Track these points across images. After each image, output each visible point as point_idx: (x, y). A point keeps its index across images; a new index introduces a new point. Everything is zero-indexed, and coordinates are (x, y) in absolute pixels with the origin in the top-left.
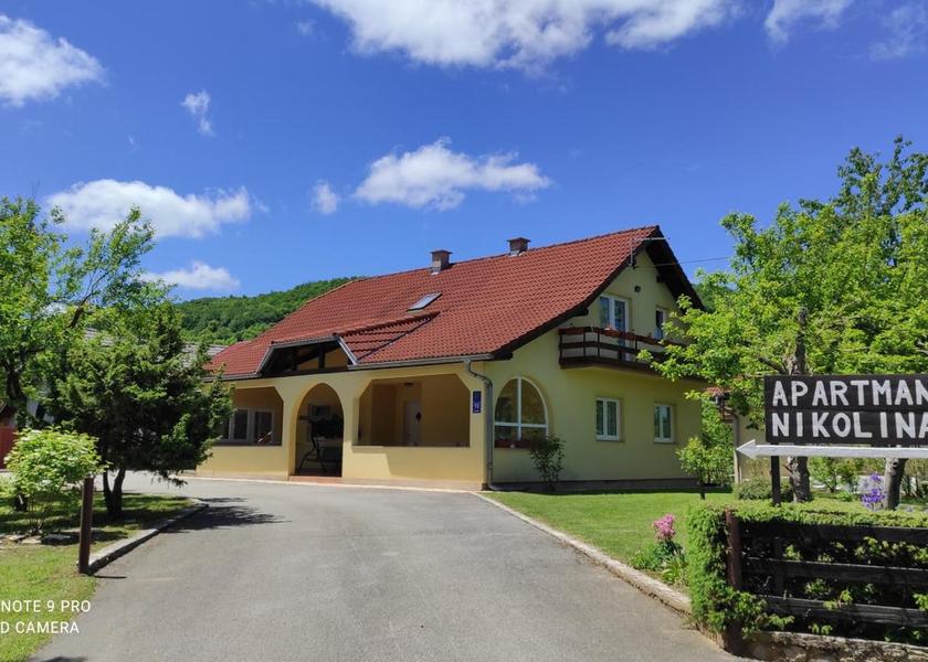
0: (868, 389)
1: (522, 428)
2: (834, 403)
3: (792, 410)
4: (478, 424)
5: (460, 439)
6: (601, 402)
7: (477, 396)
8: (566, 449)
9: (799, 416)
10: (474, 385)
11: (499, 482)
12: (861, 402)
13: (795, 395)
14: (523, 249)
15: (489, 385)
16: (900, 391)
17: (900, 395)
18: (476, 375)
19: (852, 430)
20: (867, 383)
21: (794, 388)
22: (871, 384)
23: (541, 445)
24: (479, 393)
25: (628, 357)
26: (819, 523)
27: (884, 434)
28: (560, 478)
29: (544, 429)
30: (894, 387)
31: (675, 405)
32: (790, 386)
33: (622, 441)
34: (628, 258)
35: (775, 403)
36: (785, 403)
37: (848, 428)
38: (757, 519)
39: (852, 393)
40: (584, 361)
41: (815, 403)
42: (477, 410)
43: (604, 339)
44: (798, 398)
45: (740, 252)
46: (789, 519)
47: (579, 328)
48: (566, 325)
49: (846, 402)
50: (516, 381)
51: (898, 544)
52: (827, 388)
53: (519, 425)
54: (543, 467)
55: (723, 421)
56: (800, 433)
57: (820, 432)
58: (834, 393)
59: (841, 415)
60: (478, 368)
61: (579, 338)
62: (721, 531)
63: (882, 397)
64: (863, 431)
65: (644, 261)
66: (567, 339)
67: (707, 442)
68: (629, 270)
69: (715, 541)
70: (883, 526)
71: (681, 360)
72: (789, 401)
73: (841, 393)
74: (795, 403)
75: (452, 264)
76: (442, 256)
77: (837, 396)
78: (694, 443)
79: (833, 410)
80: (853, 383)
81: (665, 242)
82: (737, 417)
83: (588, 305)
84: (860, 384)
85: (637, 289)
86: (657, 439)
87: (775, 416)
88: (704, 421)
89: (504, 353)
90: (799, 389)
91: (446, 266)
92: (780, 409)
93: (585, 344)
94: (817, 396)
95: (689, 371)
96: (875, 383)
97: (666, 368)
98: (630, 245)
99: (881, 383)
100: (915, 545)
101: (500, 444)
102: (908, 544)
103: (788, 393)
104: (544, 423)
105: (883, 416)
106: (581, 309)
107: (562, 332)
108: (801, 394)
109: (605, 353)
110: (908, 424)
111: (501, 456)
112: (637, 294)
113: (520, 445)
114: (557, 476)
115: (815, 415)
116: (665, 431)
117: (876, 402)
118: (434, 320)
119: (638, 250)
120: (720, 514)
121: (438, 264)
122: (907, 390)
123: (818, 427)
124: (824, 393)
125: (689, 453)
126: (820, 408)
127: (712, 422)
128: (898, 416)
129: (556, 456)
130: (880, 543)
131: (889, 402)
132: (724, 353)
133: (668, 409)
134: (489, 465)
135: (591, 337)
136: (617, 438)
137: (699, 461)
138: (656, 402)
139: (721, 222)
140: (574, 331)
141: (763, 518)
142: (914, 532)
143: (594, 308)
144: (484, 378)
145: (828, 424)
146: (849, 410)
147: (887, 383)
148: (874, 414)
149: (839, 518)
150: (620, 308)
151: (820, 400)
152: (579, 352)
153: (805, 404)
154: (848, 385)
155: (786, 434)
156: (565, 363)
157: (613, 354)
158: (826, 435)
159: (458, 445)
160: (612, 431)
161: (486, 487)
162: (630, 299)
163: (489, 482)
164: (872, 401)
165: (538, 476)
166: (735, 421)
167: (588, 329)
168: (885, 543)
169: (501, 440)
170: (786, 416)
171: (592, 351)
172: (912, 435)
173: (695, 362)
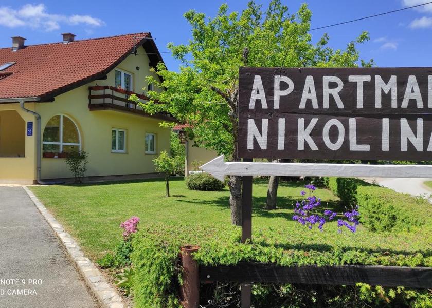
0: (369, 87)
1: (63, 145)
2: (326, 105)
3: (272, 114)
4: (30, 143)
5: (19, 152)
6: (115, 131)
7: (30, 125)
8: (89, 158)
9: (282, 122)
10: (28, 118)
11: (44, 179)
12: (360, 105)
13: (278, 94)
14: (71, 40)
15: (39, 118)
16: (408, 90)
17: (408, 95)
18: (28, 111)
19: (346, 142)
20: (368, 78)
21: (277, 85)
22: (373, 79)
23: (74, 156)
24: (32, 123)
25: (132, 106)
26: (300, 263)
27: (385, 147)
28: (85, 175)
29: (79, 146)
30: (402, 84)
31: (156, 134)
32: (272, 82)
33: (127, 153)
34: (132, 48)
35: (252, 105)
36: (265, 106)
37: (341, 139)
38: (222, 262)
39: (349, 93)
40: (104, 106)
41: (302, 106)
42: (30, 134)
43: (116, 94)
44: (281, 97)
45: (196, 34)
46: (263, 259)
47: (101, 86)
48: (93, 84)
49: (340, 105)
50: (58, 117)
51: (395, 289)
52: (319, 85)
53: (61, 143)
54: (75, 169)
55: (181, 143)
56: (281, 146)
57: (306, 144)
58: (327, 91)
59: (334, 121)
60: (29, 106)
61: (101, 92)
62: (174, 279)
63: (386, 98)
64: (359, 142)
65: (141, 51)
66: (94, 93)
67: (173, 154)
68: (132, 56)
69: (167, 293)
70: (377, 266)
71: (156, 101)
72: (270, 102)
73: (335, 92)
74: (276, 106)
75: (26, 46)
76: (20, 41)
77: (331, 96)
78: (164, 155)
79: (324, 115)
80: (351, 78)
81: (152, 40)
82: (187, 141)
83: (108, 72)
84: (360, 80)
85: (138, 68)
86: (146, 152)
87: (251, 123)
88: (172, 143)
89: (48, 97)
90: (284, 86)
91: (22, 47)
92: (258, 114)
93: (104, 96)
94: (305, 96)
95: (162, 109)
96: (378, 78)
97: (147, 106)
98: (133, 42)
99: (386, 80)
100: (414, 289)
101: (45, 155)
102: (407, 289)
103: (269, 92)
104: (78, 142)
105: (386, 122)
106: (102, 75)
107: (90, 89)
108: (285, 93)
109: (116, 102)
110: (415, 133)
111: (47, 163)
112: (137, 71)
113: (60, 156)
114: (83, 175)
115: (301, 121)
116: (151, 148)
117: (378, 104)
118: (8, 77)
119: (138, 45)
120: (175, 256)
121: (17, 45)
122: (417, 89)
123: (304, 137)
124: (313, 91)
125: (161, 161)
126: (309, 112)
127: (175, 144)
128: (404, 122)
129: (83, 162)
130: (373, 289)
131: (394, 105)
132: (183, 97)
133: (153, 136)
134: (38, 168)
135: (109, 92)
136: (124, 151)
137: (166, 165)
138: (146, 132)
139: (184, 15)
140: (98, 88)
141: (231, 260)
142: (414, 273)
143: (111, 75)
144: (35, 113)
145: (316, 133)
146: (343, 115)
147: (393, 79)
148: (376, 120)
149: (324, 256)
150: (128, 77)
151: (309, 102)
152: (100, 101)
153: (290, 107)
154: (345, 81)
155: (263, 146)
156: (92, 107)
157: (123, 104)
158: (314, 147)
159: (19, 156)
160: (121, 148)
161: (36, 182)
162: (133, 74)
163: (38, 180)
164: (374, 103)
165: (72, 175)
166: (187, 143)
167: (106, 87)
168: (380, 289)
169: (47, 153)
170: (265, 122)
171: (108, 101)
172: (419, 148)
173: (165, 103)
